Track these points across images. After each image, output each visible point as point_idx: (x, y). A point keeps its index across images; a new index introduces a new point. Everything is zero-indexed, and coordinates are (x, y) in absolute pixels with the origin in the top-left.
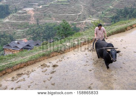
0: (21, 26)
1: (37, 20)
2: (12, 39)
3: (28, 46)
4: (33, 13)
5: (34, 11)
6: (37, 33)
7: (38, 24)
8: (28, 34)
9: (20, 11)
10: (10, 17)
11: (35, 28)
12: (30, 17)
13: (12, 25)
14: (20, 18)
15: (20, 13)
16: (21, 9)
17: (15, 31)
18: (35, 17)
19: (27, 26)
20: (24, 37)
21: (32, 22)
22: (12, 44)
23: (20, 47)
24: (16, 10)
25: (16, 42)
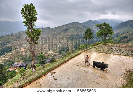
0: (18, 56)
1: (26, 53)
2: (13, 63)
3: (22, 65)
4: (24, 50)
5: (24, 49)
6: (26, 59)
7: (26, 55)
8: (21, 59)
9: (17, 49)
10: (12, 52)
11: (25, 57)
12: (22, 52)
13: (13, 56)
14: (18, 52)
15: (17, 50)
16: (18, 48)
17: (15, 58)
18: (25, 51)
19: (21, 56)
20: (19, 61)
21: (23, 54)
22: (14, 65)
23: (18, 66)
24: (15, 49)
25: (16, 64)
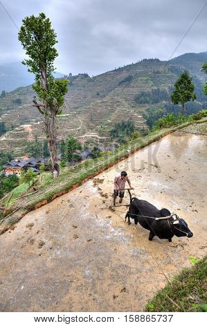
0: (18, 144)
1: (36, 136)
2: (11, 159)
3: (30, 163)
4: (31, 130)
5: (32, 127)
6: (36, 150)
7: (36, 141)
8: (26, 151)
9: (17, 128)
10: (6, 135)
11: (33, 145)
12: (28, 133)
13: (10, 143)
14: (18, 135)
15: (17, 131)
16: (17, 126)
17: (13, 149)
18: (33, 133)
19: (25, 143)
20: (23, 155)
21: (31, 139)
22: (13, 163)
23: (21, 165)
24: (13, 127)
25: (17, 160)
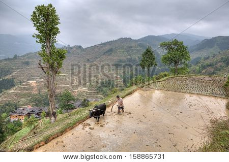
0: (25, 95)
1: (39, 90)
2: (16, 107)
3: (32, 111)
4: (35, 85)
5: (36, 83)
6: (39, 101)
7: (39, 93)
8: (30, 101)
9: (24, 84)
10: (15, 88)
11: (37, 97)
12: (33, 88)
13: (16, 95)
14: (24, 89)
15: (24, 85)
16: (25, 82)
17: (20, 100)
18: (37, 88)
19: (29, 95)
20: (27, 104)
21: (35, 92)
22: (18, 111)
23: (25, 112)
24: (21, 82)
25: (22, 109)
